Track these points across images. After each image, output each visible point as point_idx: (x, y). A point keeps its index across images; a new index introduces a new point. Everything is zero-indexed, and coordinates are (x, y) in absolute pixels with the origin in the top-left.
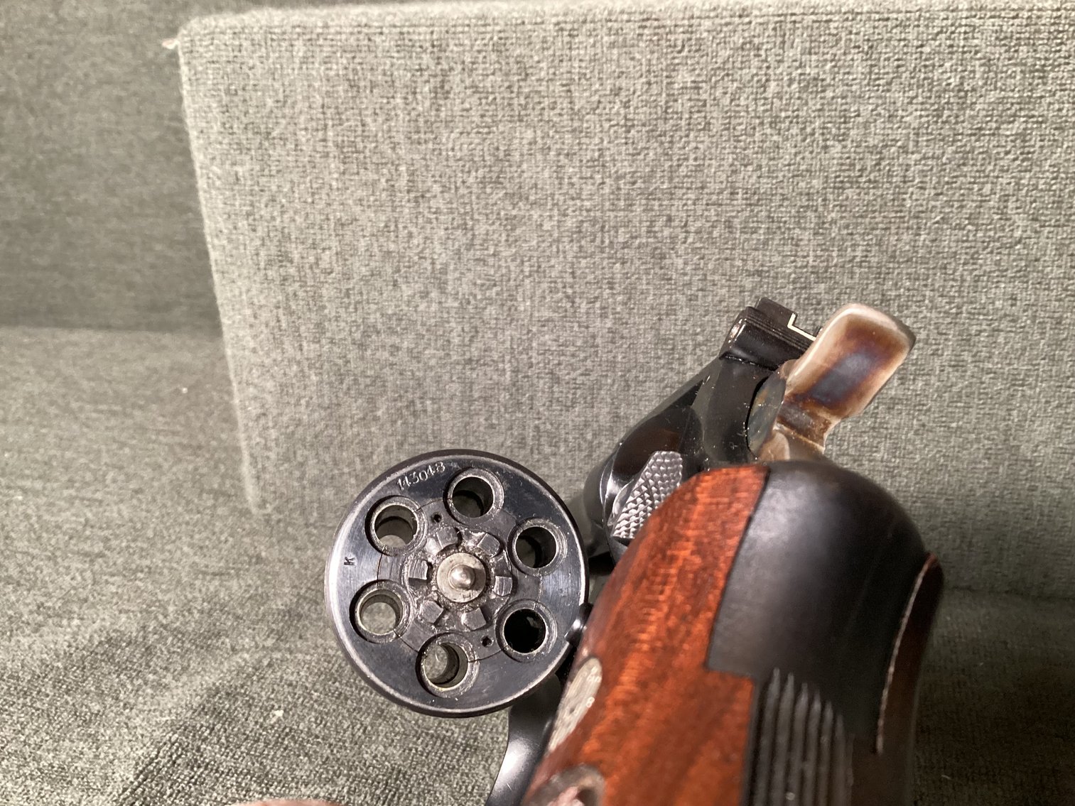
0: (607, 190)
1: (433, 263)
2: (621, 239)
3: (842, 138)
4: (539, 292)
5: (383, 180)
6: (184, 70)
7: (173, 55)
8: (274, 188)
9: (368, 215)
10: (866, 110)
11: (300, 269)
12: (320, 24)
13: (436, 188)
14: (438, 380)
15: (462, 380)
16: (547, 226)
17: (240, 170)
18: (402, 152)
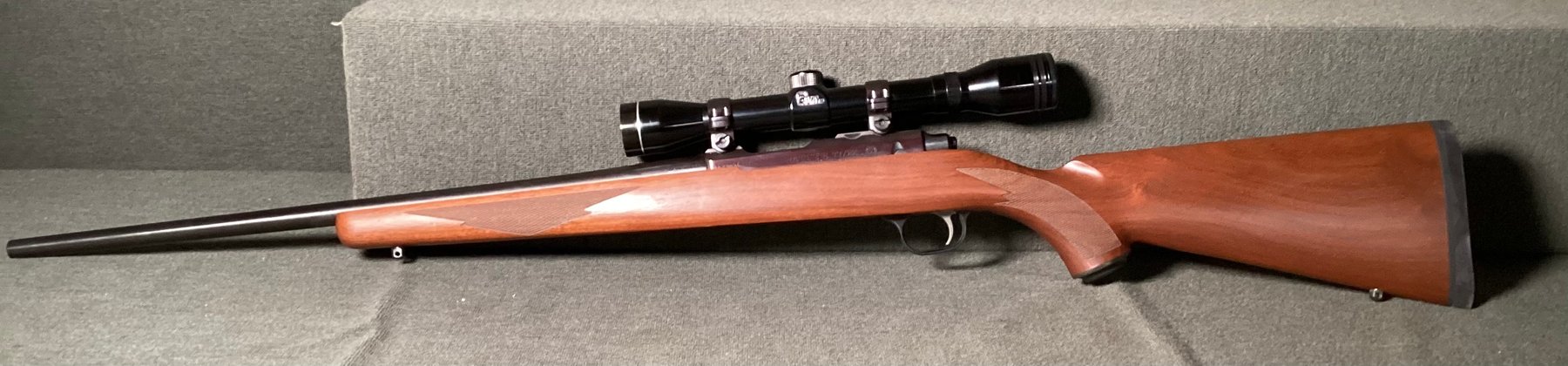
0: (537, 87)
1: (461, 118)
2: (544, 107)
3: (627, 69)
4: (509, 129)
5: (438, 85)
6: (345, 37)
7: (339, 27)
8: (387, 87)
9: (429, 99)
10: (635, 61)
11: (397, 122)
12: (412, 19)
13: (463, 87)
14: (462, 170)
15: (473, 171)
16: (513, 102)
17: (371, 79)
18: (448, 72)
